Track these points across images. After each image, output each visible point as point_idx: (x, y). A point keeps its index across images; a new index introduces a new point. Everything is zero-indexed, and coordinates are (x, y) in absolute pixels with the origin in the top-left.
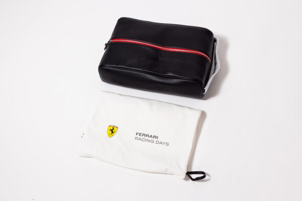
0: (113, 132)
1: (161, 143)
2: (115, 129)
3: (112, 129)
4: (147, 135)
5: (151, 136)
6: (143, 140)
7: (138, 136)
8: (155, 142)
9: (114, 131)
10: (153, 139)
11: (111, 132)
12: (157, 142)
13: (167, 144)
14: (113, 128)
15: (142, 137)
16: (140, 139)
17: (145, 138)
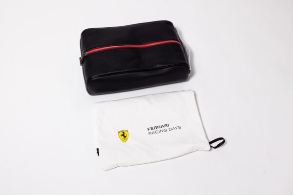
0: (125, 137)
1: (174, 129)
2: (126, 133)
3: (122, 134)
4: (158, 127)
5: (162, 126)
6: (157, 132)
7: (150, 130)
8: (168, 130)
9: (125, 135)
10: (165, 128)
11: (123, 137)
12: (170, 129)
13: (180, 127)
14: (124, 133)
15: (154, 130)
16: (153, 133)
17: (158, 130)
